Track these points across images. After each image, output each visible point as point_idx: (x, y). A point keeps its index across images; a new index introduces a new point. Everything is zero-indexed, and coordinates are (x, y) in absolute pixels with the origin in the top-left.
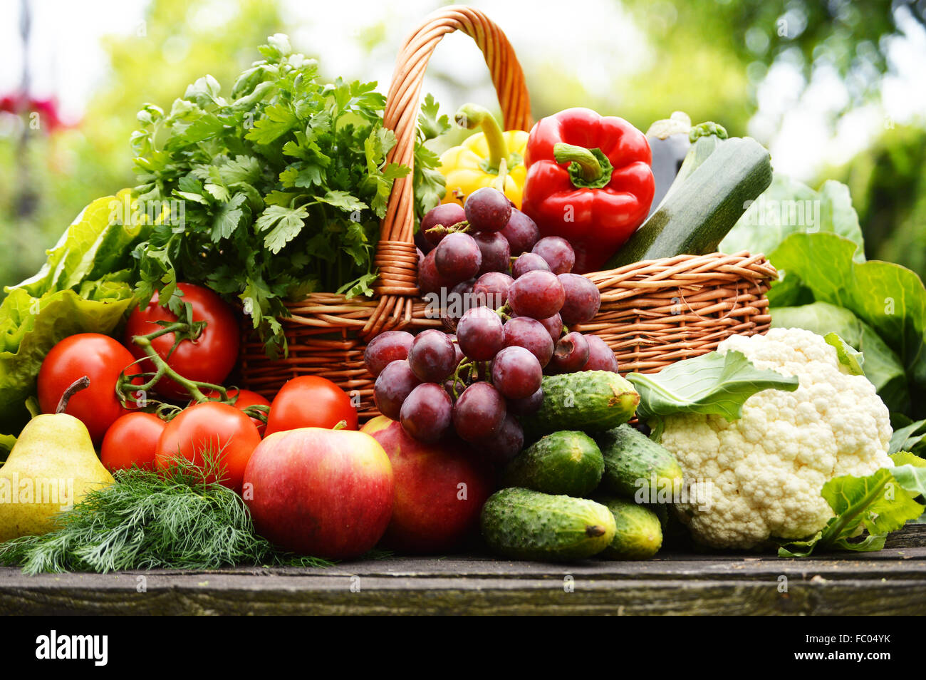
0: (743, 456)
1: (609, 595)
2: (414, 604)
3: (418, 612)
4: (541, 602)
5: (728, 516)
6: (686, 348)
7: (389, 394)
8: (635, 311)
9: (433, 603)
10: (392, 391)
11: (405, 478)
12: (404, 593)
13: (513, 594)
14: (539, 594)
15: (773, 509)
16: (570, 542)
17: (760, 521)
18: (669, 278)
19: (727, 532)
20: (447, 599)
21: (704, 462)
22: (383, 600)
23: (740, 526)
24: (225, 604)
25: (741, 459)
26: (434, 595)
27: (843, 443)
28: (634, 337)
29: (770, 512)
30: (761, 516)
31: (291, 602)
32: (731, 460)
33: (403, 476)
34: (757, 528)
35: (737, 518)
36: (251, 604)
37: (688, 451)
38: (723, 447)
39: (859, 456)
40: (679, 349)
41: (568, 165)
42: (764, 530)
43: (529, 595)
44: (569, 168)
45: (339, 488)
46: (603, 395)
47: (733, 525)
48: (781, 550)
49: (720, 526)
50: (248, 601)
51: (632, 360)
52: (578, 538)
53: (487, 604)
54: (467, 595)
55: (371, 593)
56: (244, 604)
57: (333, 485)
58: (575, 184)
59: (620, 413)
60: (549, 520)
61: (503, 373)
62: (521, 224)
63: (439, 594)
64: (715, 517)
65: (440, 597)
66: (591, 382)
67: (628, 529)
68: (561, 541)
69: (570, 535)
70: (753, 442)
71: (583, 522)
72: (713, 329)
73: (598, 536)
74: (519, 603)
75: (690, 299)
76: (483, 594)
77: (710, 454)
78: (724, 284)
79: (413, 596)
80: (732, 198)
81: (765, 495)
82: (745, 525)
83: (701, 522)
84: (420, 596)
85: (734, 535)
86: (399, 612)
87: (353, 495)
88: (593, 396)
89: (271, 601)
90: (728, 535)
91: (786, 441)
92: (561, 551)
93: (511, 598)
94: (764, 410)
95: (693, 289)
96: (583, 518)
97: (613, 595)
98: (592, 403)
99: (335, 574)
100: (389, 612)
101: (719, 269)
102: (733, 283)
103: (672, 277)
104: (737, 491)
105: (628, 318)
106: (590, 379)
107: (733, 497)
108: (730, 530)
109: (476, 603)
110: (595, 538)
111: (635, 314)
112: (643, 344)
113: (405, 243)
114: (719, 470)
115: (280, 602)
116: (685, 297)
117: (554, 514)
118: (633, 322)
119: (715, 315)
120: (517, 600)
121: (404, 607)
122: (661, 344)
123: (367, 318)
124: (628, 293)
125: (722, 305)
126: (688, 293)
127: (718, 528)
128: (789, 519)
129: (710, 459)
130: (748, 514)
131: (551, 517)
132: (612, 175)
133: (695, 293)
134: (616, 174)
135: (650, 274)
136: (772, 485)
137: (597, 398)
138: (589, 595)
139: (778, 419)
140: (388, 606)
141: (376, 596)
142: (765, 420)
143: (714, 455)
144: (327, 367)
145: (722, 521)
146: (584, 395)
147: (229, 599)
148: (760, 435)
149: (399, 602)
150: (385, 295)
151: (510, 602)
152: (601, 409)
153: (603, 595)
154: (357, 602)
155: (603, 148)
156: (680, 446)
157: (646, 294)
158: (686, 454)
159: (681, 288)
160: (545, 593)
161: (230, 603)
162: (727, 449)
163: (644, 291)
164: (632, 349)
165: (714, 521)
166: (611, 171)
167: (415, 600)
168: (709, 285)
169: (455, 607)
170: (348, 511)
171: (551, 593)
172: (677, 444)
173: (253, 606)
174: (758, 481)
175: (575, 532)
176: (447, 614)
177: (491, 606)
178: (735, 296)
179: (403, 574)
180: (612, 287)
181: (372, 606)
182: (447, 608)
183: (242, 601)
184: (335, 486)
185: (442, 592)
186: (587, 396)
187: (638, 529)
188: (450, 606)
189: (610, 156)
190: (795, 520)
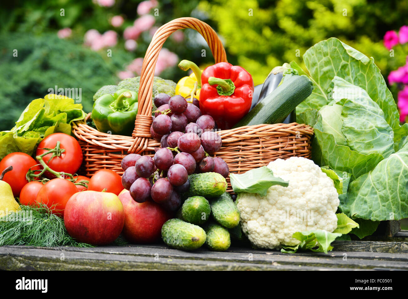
0: (268, 211)
1: (178, 266)
2: (101, 266)
3: (103, 269)
4: (151, 268)
5: (262, 235)
6: (261, 163)
7: (126, 180)
8: (239, 147)
9: (109, 266)
10: (127, 179)
11: (132, 212)
12: (98, 261)
13: (140, 264)
14: (150, 264)
15: (279, 233)
16: (186, 243)
17: (275, 238)
18: (254, 133)
19: (261, 241)
20: (114, 264)
21: (253, 212)
22: (89, 263)
23: (266, 239)
24: (28, 262)
25: (267, 211)
26: (109, 263)
27: (310, 207)
28: (238, 158)
29: (278, 234)
30: (275, 235)
31: (54, 262)
32: (263, 211)
33: (131, 212)
34: (273, 240)
35: (265, 236)
36: (38, 262)
37: (246, 207)
38: (260, 206)
39: (318, 212)
40: (258, 163)
41: (217, 86)
42: (277, 241)
43: (146, 265)
44: (217, 87)
45: (96, 216)
46: (211, 183)
47: (264, 239)
48: (282, 250)
49: (258, 239)
50: (37, 261)
51: (237, 167)
52: (189, 242)
53: (130, 267)
54: (122, 263)
55: (85, 260)
56: (36, 262)
57: (94, 215)
58: (219, 94)
59: (218, 190)
60: (180, 234)
61: (171, 174)
62: (192, 110)
63: (111, 262)
64: (257, 235)
65: (111, 264)
66: (208, 177)
67: (215, 238)
68: (183, 243)
69: (186, 240)
70: (272, 205)
71: (190, 235)
72: (275, 155)
73: (196, 241)
74: (142, 268)
75: (265, 143)
76: (128, 263)
77: (255, 208)
78: (282, 136)
79: (101, 263)
80: (289, 101)
81: (275, 227)
82: (268, 239)
83: (251, 237)
84: (103, 263)
85: (264, 243)
86: (95, 269)
87: (102, 219)
88: (208, 183)
89: (46, 261)
90: (262, 243)
91: (285, 205)
92: (184, 247)
93: (139, 265)
94: (278, 192)
95: (266, 138)
96: (191, 234)
97: (179, 267)
98: (208, 186)
99: (87, 251)
100: (91, 269)
101: (279, 130)
102: (287, 136)
103: (256, 133)
104: (266, 225)
105: (237, 150)
106: (208, 176)
107: (263, 227)
108: (263, 241)
109: (125, 267)
110: (195, 242)
111: (239, 148)
112: (242, 161)
113: (147, 116)
114: (259, 215)
115: (49, 262)
116: (262, 142)
117: (181, 231)
118: (239, 151)
119: (277, 149)
120: (141, 267)
121: (97, 267)
122: (251, 161)
123: (130, 146)
124: (236, 139)
125: (280, 145)
126: (264, 140)
127: (258, 240)
128: (286, 238)
129: (255, 211)
130: (269, 235)
131: (181, 233)
132: (235, 90)
133: (267, 140)
134: (236, 90)
135: (247, 132)
136: (278, 223)
137: (209, 184)
138: (170, 266)
139: (284, 195)
140: (91, 266)
141: (87, 262)
142: (277, 196)
143: (256, 209)
144: (116, 165)
145: (259, 237)
146: (205, 182)
147: (30, 260)
148: (275, 202)
149: (95, 265)
150: (137, 137)
151: (139, 267)
152: (210, 188)
153: (175, 266)
154: (79, 263)
155: (232, 79)
156: (243, 205)
157: (244, 140)
158: (246, 208)
159: (260, 138)
160: (152, 264)
161: (30, 261)
162: (261, 207)
163: (243, 139)
164: (237, 162)
165: (256, 237)
166: (235, 88)
167: (102, 264)
168: (275, 137)
169: (117, 268)
170: (100, 225)
171: (155, 264)
172: (242, 204)
173: (39, 263)
174: (272, 221)
175: (188, 240)
176: (113, 270)
177: (131, 268)
178: (287, 142)
179: (114, 253)
180: (229, 136)
181: (85, 266)
182: (113, 268)
183: (35, 261)
184: (95, 215)
185: (112, 262)
186: (206, 183)
187: (219, 238)
188: (115, 267)
189: (235, 82)
190: (289, 238)
